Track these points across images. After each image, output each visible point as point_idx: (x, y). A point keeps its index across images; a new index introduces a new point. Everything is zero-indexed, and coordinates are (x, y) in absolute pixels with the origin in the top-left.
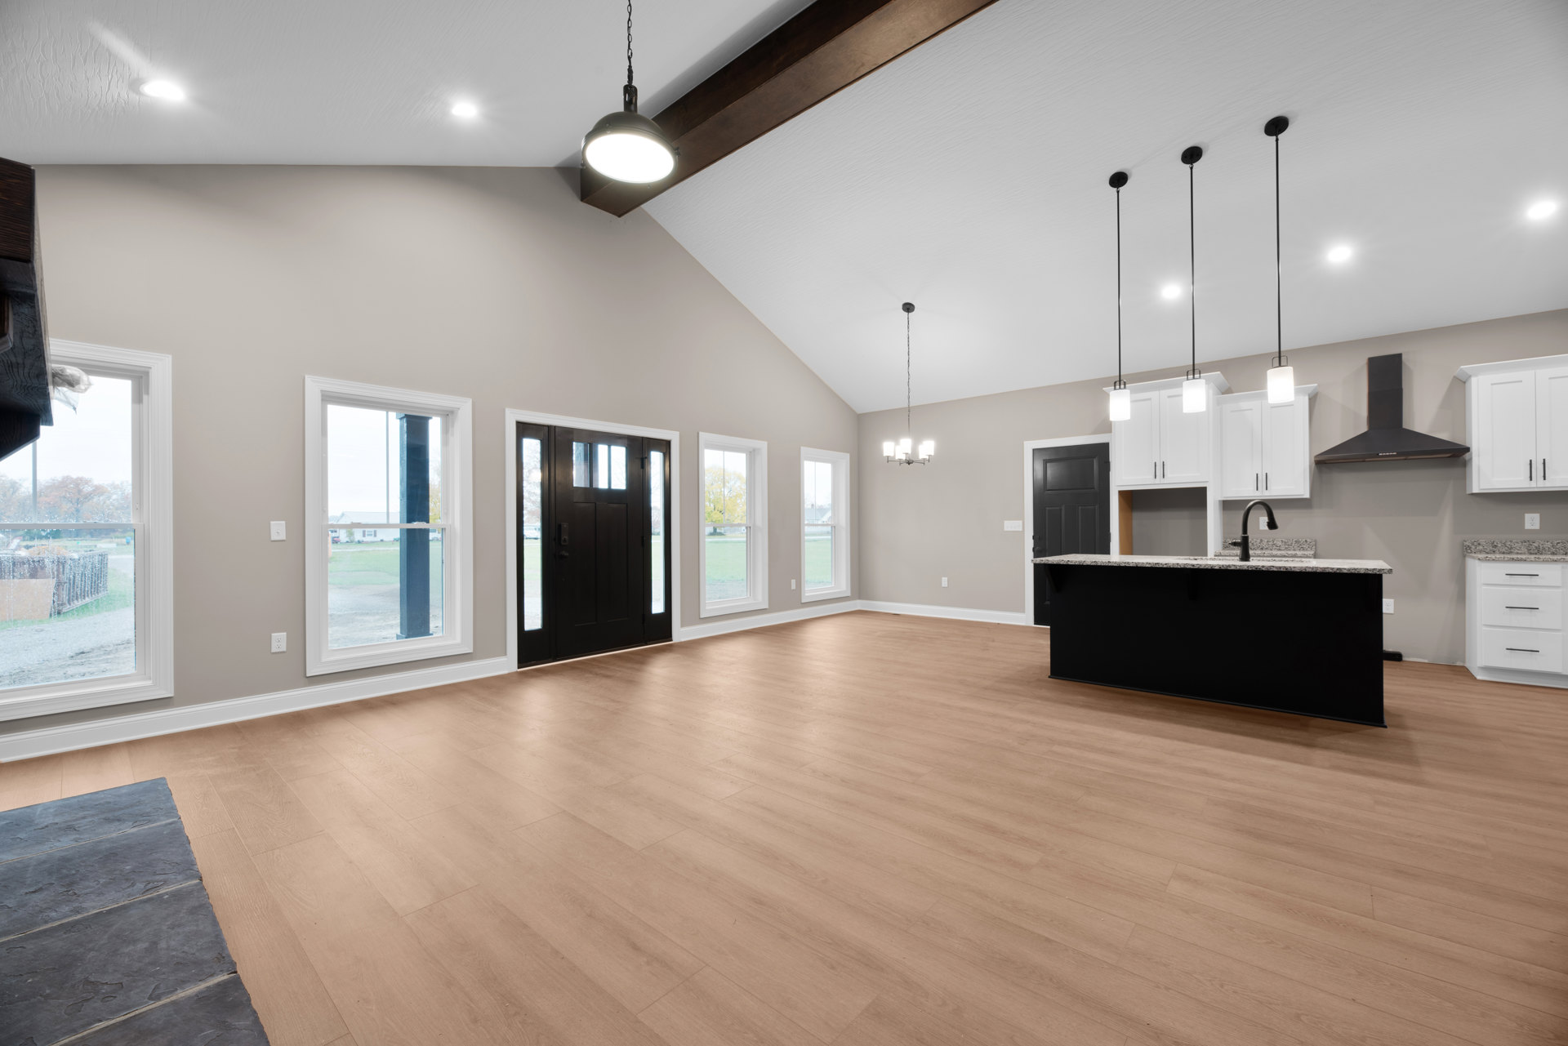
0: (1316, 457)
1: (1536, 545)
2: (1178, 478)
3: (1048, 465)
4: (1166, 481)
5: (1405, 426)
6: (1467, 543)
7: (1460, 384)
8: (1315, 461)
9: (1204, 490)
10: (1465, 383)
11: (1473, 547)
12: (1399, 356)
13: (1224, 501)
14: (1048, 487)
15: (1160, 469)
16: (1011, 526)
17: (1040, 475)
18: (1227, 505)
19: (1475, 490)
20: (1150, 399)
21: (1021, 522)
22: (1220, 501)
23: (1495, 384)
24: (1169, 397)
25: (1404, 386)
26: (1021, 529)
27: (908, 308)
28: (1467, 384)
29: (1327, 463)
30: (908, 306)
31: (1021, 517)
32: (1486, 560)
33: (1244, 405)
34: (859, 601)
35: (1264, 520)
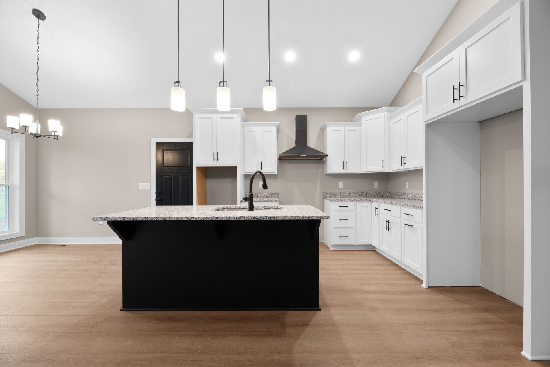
0: (280, 155)
1: (342, 194)
2: (224, 162)
3: (165, 152)
4: (219, 162)
5: (308, 145)
6: (324, 194)
7: (323, 130)
8: (279, 157)
9: (236, 168)
10: (324, 130)
11: (326, 195)
12: (306, 116)
13: (245, 174)
14: (164, 165)
15: (216, 156)
16: (143, 186)
17: (160, 158)
18: (246, 176)
19: (328, 173)
20: (211, 118)
21: (149, 184)
22: (243, 174)
23: (335, 131)
24: (221, 118)
25: (307, 129)
26: (149, 188)
27: (39, 15)
28: (325, 131)
29: (282, 159)
30: (38, 13)
31: (149, 181)
32: (334, 201)
33: (253, 128)
34: (36, 238)
35: (261, 184)
